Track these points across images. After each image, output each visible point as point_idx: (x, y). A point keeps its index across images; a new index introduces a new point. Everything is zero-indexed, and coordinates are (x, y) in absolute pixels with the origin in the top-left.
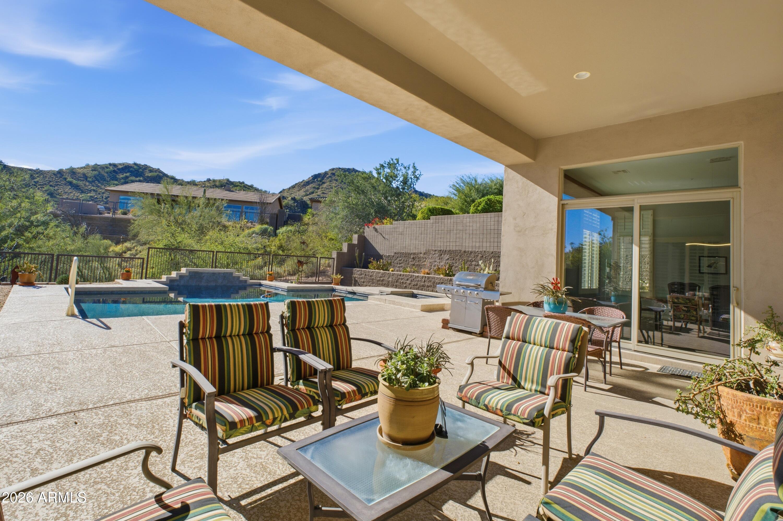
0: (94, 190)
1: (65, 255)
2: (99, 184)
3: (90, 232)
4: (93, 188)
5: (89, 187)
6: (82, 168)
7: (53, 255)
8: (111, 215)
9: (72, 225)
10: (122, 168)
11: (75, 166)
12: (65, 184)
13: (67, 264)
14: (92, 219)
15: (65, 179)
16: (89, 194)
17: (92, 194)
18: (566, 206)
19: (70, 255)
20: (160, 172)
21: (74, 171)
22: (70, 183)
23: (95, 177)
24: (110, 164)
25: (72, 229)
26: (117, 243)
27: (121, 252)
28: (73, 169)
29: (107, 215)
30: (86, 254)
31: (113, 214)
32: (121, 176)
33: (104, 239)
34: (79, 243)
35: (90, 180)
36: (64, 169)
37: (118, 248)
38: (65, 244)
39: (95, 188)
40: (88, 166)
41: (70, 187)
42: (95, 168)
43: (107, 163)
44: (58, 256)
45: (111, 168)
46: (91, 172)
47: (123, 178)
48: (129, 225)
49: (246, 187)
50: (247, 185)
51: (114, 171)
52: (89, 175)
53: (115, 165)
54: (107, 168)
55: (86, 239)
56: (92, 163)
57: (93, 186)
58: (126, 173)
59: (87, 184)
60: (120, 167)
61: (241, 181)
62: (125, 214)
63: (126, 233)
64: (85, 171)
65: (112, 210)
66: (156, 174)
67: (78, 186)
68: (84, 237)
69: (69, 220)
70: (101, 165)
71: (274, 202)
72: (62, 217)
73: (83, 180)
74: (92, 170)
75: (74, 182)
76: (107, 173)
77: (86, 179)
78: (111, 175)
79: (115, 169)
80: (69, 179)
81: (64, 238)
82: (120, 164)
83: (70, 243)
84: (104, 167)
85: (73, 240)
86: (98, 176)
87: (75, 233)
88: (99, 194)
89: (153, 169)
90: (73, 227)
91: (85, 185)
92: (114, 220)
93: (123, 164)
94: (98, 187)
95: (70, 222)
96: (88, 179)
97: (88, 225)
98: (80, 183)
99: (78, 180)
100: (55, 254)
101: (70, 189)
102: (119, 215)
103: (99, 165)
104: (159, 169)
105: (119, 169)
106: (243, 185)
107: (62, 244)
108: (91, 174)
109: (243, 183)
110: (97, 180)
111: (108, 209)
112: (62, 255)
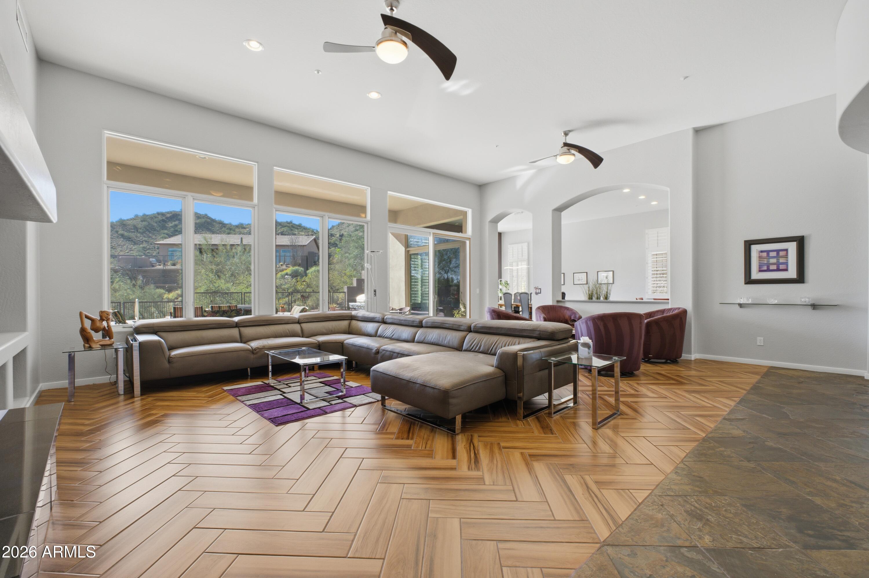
0: (146, 241)
1: (128, 303)
2: (150, 235)
3: (147, 283)
4: (144, 239)
5: (141, 238)
6: (131, 219)
7: (120, 303)
8: (161, 267)
9: (131, 279)
10: (170, 217)
11: (125, 218)
12: (118, 237)
13: (131, 310)
14: (146, 271)
15: (117, 232)
16: (141, 246)
17: (145, 245)
18: (410, 252)
19: (132, 302)
20: (207, 218)
21: (124, 223)
22: (122, 236)
23: (145, 227)
24: (158, 214)
25: (131, 282)
26: (170, 291)
27: (173, 298)
28: (124, 220)
29: (159, 267)
30: (144, 301)
31: (163, 266)
32: (170, 225)
33: (158, 287)
34: (138, 292)
35: (141, 231)
36: (115, 221)
37: (172, 295)
38: (128, 294)
39: (146, 239)
40: (137, 216)
41: (122, 239)
42: (144, 218)
43: (155, 213)
44: (124, 303)
45: (160, 217)
46: (141, 222)
47: (172, 227)
48: (178, 274)
49: (294, 227)
50: (294, 224)
51: (163, 220)
52: (139, 226)
53: (163, 214)
54: (156, 217)
55: (143, 290)
56: (140, 214)
57: (144, 237)
58: (175, 221)
59: (139, 235)
60: (168, 215)
61: (289, 221)
62: (174, 265)
63: (175, 281)
64: (135, 222)
65: (162, 262)
66: (203, 220)
67: (130, 238)
68: (141, 288)
69: (127, 274)
70: (150, 215)
71: (308, 244)
72: (121, 272)
73: (134, 232)
74: (142, 221)
75: (126, 234)
76: (156, 223)
77: (137, 230)
78: (160, 224)
79: (164, 218)
80: (121, 232)
81: (126, 290)
82: (168, 213)
83: (131, 293)
84: (153, 217)
85: (134, 291)
86: (147, 226)
87: (134, 285)
88: (151, 244)
89: (201, 215)
90: (132, 280)
91: (137, 236)
92: (164, 271)
93: (171, 212)
94: (150, 237)
95: (128, 276)
96: (139, 230)
97: (144, 277)
98: (132, 235)
99: (130, 232)
100: (122, 303)
101: (123, 241)
102: (170, 267)
103: (147, 216)
104: (206, 215)
105: (167, 218)
106: (291, 225)
107: (126, 294)
108: (140, 225)
109: (291, 222)
110: (148, 230)
111: (159, 261)
112: (126, 303)
